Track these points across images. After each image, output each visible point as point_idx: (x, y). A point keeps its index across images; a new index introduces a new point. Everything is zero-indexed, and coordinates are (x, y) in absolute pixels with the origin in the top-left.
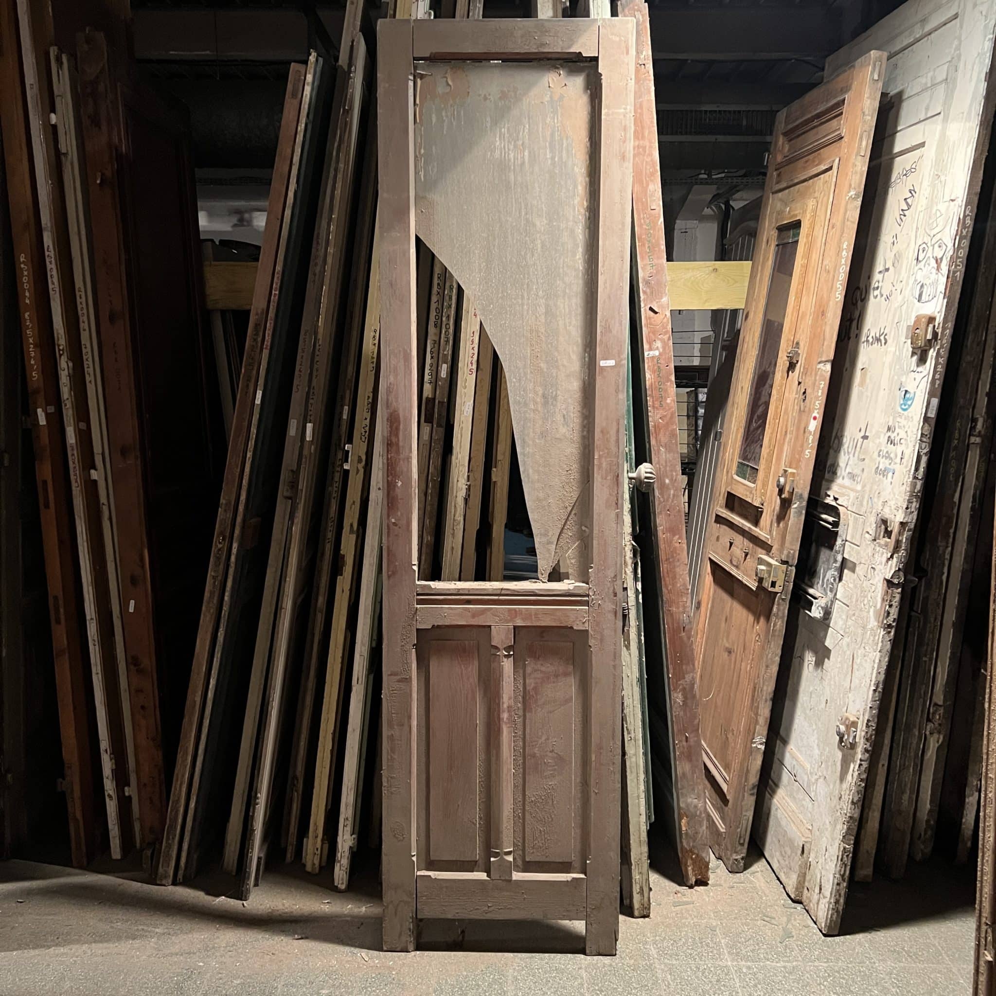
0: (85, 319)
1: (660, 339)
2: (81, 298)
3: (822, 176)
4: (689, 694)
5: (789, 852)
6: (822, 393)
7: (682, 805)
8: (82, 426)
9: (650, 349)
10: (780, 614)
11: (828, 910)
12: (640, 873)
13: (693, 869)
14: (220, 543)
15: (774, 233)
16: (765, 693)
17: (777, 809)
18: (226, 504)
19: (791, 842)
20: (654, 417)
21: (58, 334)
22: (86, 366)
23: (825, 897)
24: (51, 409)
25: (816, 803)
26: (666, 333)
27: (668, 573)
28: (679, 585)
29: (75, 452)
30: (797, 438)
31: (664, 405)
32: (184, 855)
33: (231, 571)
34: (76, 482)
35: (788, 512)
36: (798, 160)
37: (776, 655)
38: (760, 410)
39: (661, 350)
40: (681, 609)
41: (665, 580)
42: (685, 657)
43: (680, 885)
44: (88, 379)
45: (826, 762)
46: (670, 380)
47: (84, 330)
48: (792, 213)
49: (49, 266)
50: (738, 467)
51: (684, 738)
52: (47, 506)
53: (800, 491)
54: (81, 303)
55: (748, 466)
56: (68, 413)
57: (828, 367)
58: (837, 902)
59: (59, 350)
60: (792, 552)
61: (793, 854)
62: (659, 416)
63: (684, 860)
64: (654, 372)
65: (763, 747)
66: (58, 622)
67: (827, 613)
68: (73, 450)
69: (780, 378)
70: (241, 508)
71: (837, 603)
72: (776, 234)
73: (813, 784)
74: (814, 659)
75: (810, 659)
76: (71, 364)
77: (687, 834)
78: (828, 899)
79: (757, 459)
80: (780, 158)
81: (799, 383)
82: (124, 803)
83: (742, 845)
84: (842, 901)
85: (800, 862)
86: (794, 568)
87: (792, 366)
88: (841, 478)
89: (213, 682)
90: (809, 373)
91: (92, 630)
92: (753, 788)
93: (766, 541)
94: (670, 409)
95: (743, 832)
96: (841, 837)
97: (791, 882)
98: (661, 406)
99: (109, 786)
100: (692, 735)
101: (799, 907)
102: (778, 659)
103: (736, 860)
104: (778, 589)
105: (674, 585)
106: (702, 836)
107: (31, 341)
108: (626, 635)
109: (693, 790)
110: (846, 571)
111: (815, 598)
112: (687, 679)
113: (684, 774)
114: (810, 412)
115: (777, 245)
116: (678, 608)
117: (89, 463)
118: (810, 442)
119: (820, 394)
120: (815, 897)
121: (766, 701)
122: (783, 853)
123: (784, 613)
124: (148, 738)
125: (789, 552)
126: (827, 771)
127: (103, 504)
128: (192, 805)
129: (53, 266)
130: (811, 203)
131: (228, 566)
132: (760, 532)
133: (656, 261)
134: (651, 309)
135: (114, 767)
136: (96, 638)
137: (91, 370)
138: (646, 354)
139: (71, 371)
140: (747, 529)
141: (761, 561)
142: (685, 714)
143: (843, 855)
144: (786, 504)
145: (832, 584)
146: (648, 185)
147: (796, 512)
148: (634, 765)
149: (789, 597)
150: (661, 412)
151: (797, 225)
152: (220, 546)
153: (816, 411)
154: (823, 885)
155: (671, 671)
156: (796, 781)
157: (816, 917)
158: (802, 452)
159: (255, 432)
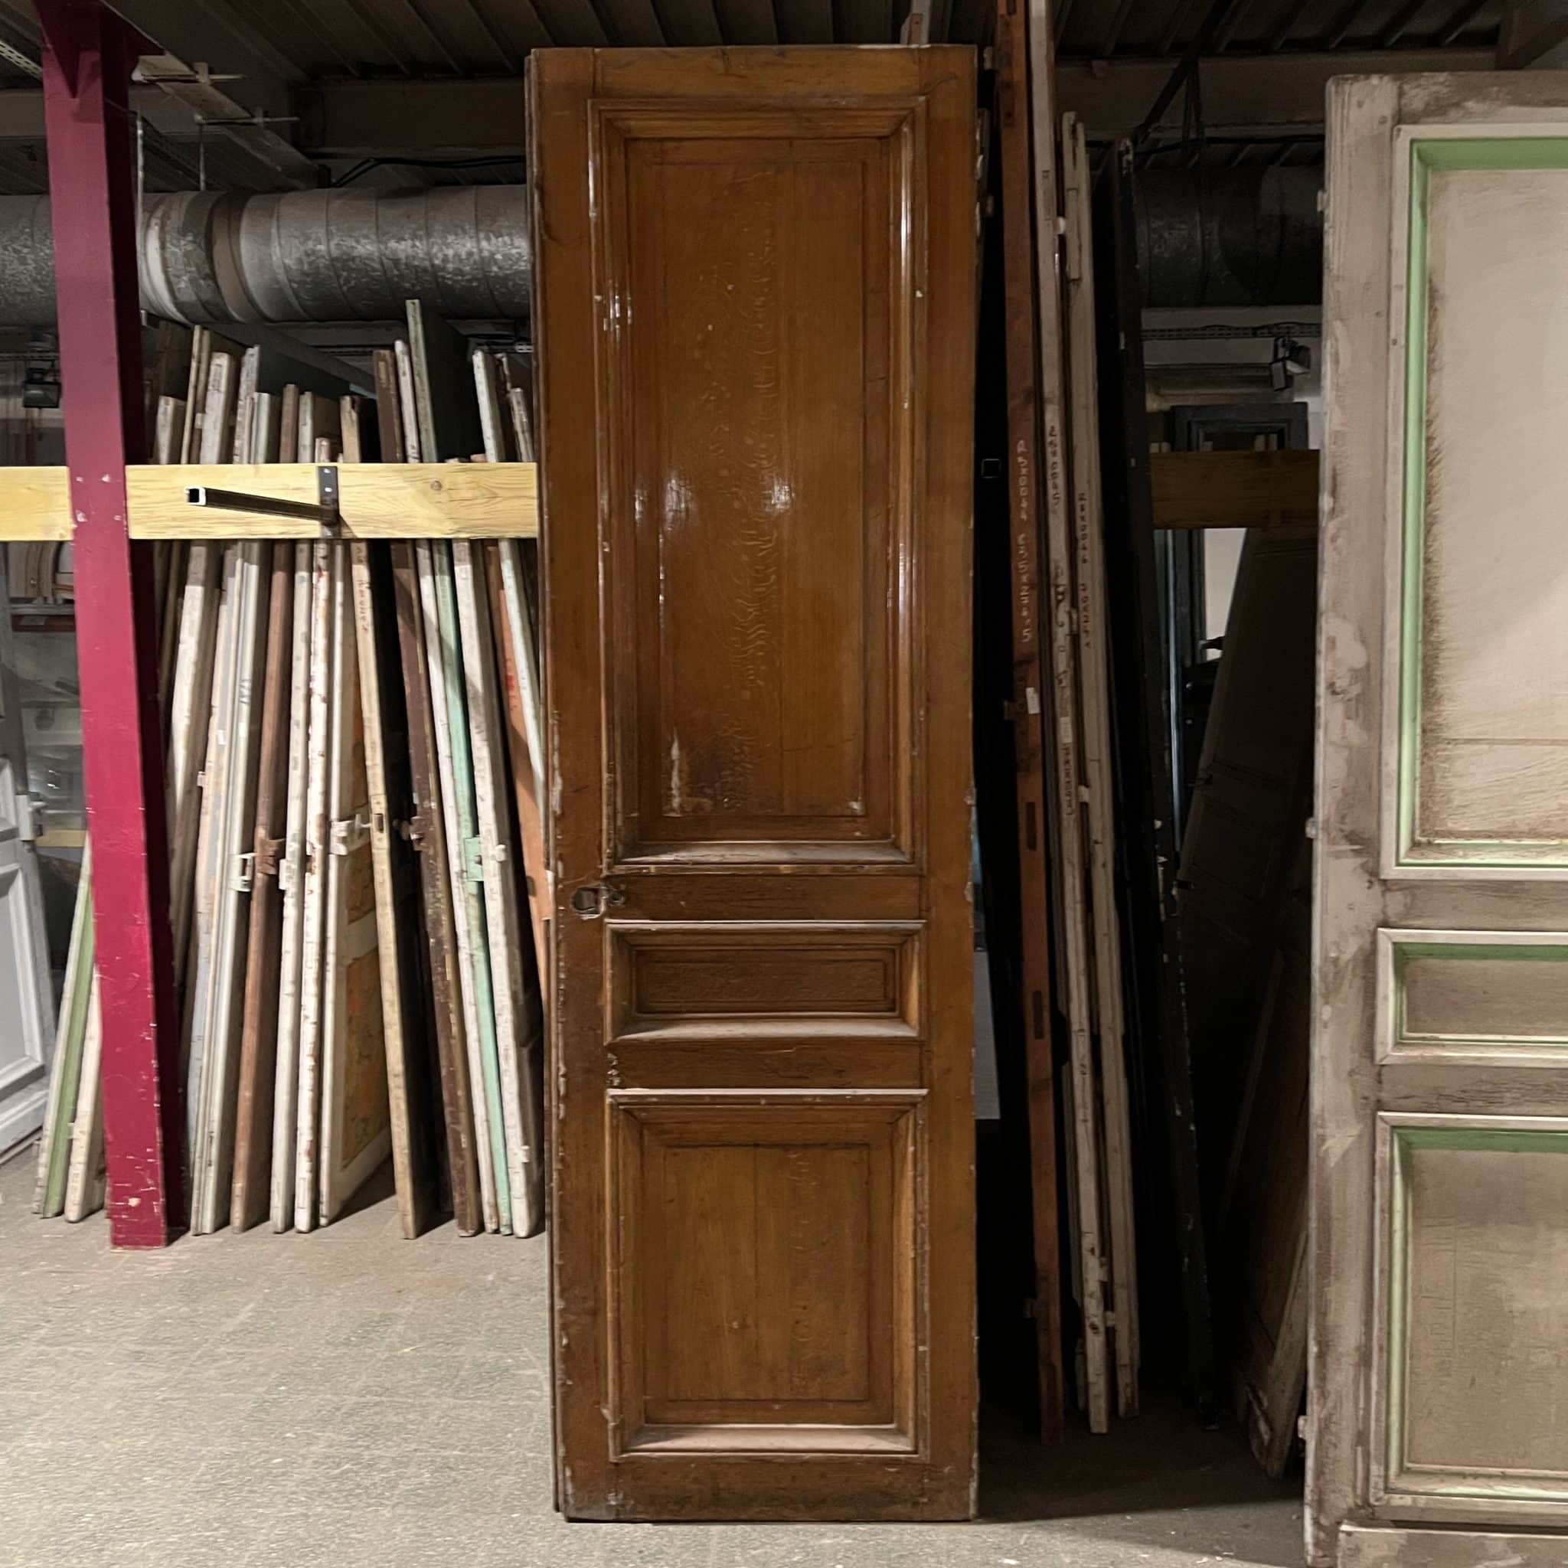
0: (1087, 543)
2: (1083, 509)
21: (1057, 568)
22: (1082, 619)
29: (1068, 758)
34: (1070, 806)
47: (1085, 561)
49: (1050, 460)
52: (1032, 845)
54: (1083, 518)
56: (1065, 695)
59: (1058, 594)
66: (1039, 1035)
76: (1075, 616)
91: (1080, 1048)
99: (1093, 1308)
107: (1024, 578)
127: (1096, 842)
129: (1059, 459)
135: (1105, 1277)
136: (1086, 1062)
137: (1090, 626)
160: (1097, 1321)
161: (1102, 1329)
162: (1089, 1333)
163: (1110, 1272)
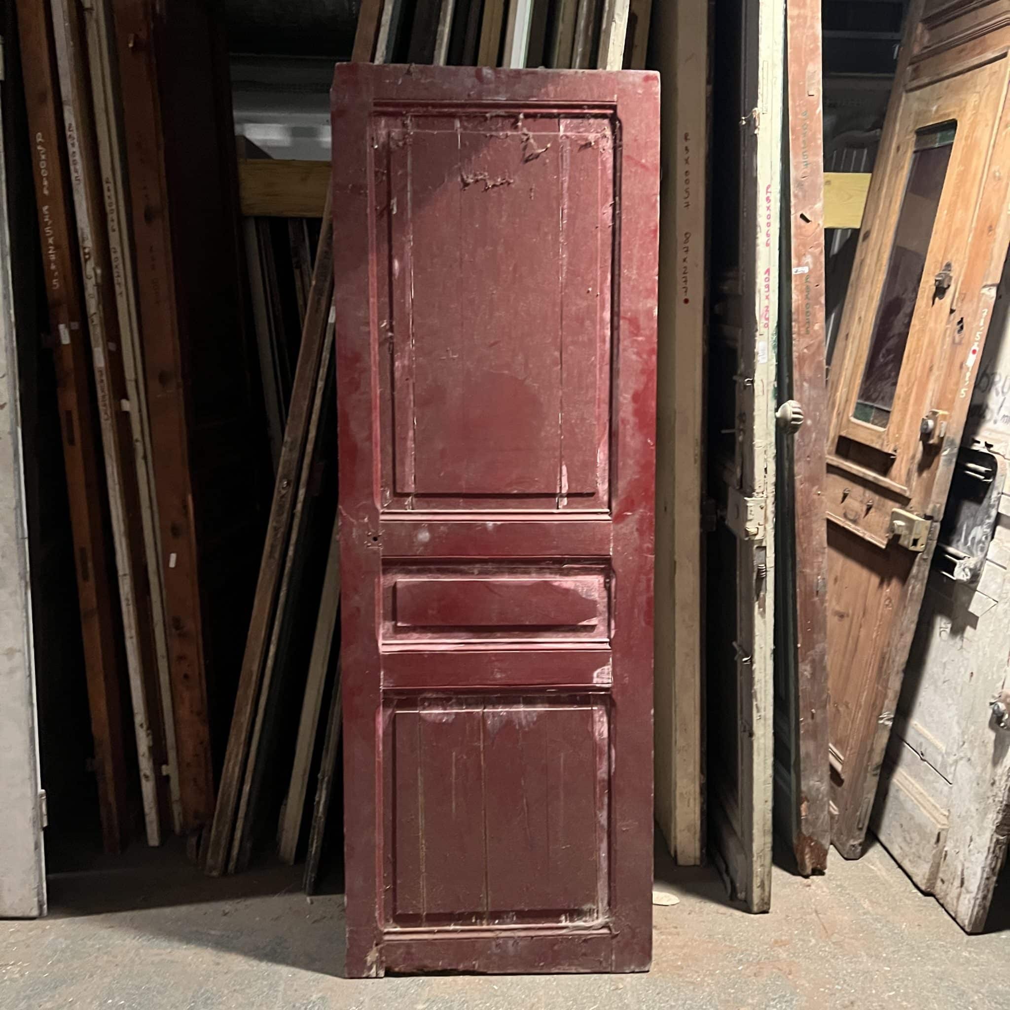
0: (114, 216)
1: (811, 253)
2: (109, 190)
3: (988, 66)
4: (818, 667)
5: (917, 839)
6: (984, 323)
7: (804, 788)
8: (112, 346)
9: (799, 265)
10: (920, 575)
11: (974, 907)
12: (762, 865)
13: (810, 858)
14: (283, 488)
15: (913, 138)
16: (896, 664)
17: (897, 791)
18: (292, 443)
19: (920, 828)
20: (799, 346)
21: (83, 234)
22: (115, 275)
23: (968, 892)
24: (75, 325)
25: (955, 787)
26: (818, 245)
27: (803, 529)
28: (814, 543)
29: (104, 378)
30: (949, 375)
31: (811, 332)
32: (236, 843)
33: (296, 521)
34: (106, 413)
35: (936, 460)
36: (949, 49)
37: (912, 622)
38: (891, 344)
39: (811, 266)
40: (816, 570)
41: (800, 538)
42: (817, 625)
43: (794, 874)
44: (118, 289)
45: (971, 742)
46: (820, 303)
47: (114, 230)
48: (942, 113)
49: (71, 150)
50: (857, 408)
51: (810, 715)
52: (72, 442)
53: (952, 436)
54: (109, 197)
55: (872, 407)
56: (96, 332)
57: (993, 292)
58: (984, 898)
59: (85, 254)
60: (938, 505)
61: (924, 842)
62: (805, 345)
63: (800, 848)
64: (801, 292)
65: (890, 723)
66: (86, 578)
67: (975, 575)
68: (101, 375)
69: (924, 306)
70: (309, 448)
71: (987, 566)
72: (914, 139)
73: (951, 765)
74: (949, 626)
75: (943, 626)
76: (99, 271)
77: (806, 820)
78: (974, 895)
79: (886, 399)
80: (916, 50)
81: (952, 311)
82: (162, 783)
83: (861, 829)
84: (990, 896)
85: (934, 851)
86: (938, 525)
87: (940, 291)
88: (992, 422)
89: (272, 649)
90: (968, 298)
91: (125, 588)
92: (877, 768)
93: (902, 493)
94: (817, 337)
95: (862, 817)
96: (994, 827)
97: (921, 873)
98: (807, 332)
99: (145, 765)
100: (819, 711)
101: (931, 899)
102: (913, 627)
103: (853, 846)
104: (919, 548)
105: (809, 543)
106: (822, 823)
107: (51, 241)
108: (761, 601)
109: (816, 771)
110: (999, 528)
111: (959, 558)
112: (817, 650)
113: (808, 755)
114: (969, 344)
115: (915, 152)
116: (812, 569)
117: (119, 392)
118: (967, 379)
119: (982, 324)
120: (954, 890)
121: (898, 673)
122: (908, 839)
123: (924, 575)
124: (192, 712)
125: (935, 507)
126: (972, 753)
127: (137, 441)
128: (247, 788)
129: (76, 149)
130: (973, 100)
131: (292, 516)
132: (894, 482)
133: (811, 159)
134: (802, 216)
135: (151, 744)
136: (130, 596)
137: (121, 280)
138: (794, 270)
139: (99, 281)
140: (870, 479)
141: (896, 516)
142: (813, 687)
143: (995, 847)
144: (931, 452)
145: (984, 543)
146: (807, 64)
147: (945, 461)
148: (762, 746)
149: (931, 556)
150: (807, 341)
151: (952, 125)
152: (283, 492)
153: (976, 344)
154: (966, 878)
155: (800, 640)
156: (924, 760)
157: (956, 912)
158: (956, 391)
159: (328, 356)
160: (150, 772)
161: (154, 778)
162: (143, 780)
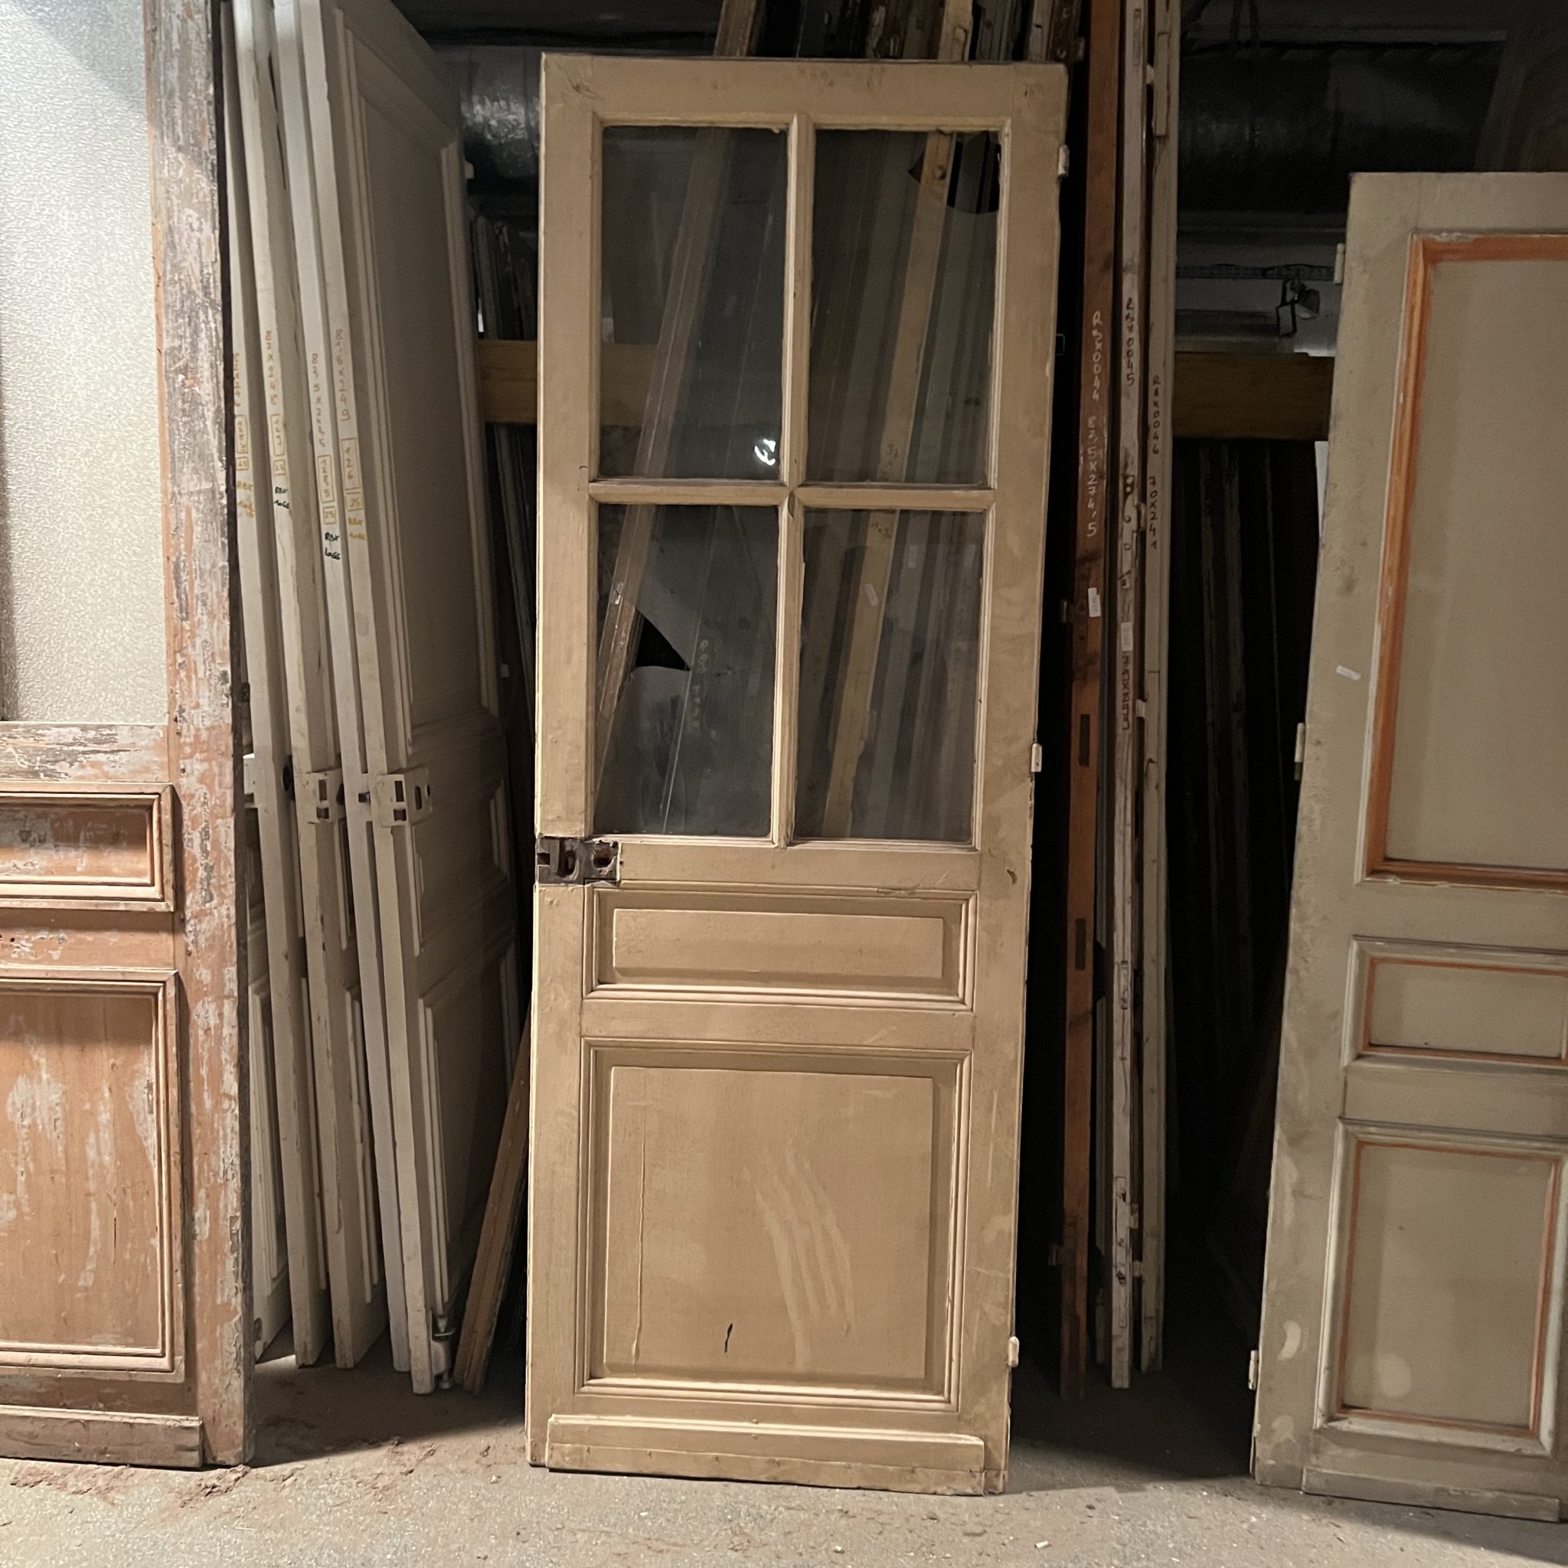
0: (1160, 431)
2: (1156, 393)
21: (1127, 456)
22: (1149, 516)
29: (1130, 667)
34: (1126, 719)
44: (1150, 538)
47: (1156, 452)
49: (1126, 334)
52: (1084, 760)
54: (1156, 404)
56: (1127, 598)
59: (1126, 485)
66: (1080, 965)
76: (1143, 511)
91: (1121, 982)
99: (1121, 1257)
107: (1093, 466)
127: (1151, 761)
129: (1135, 335)
136: (1127, 996)
137: (1158, 523)
139: (1142, 524)
160: (1123, 1270)
161: (1129, 1279)
162: (1115, 1282)
163: (1141, 1220)
